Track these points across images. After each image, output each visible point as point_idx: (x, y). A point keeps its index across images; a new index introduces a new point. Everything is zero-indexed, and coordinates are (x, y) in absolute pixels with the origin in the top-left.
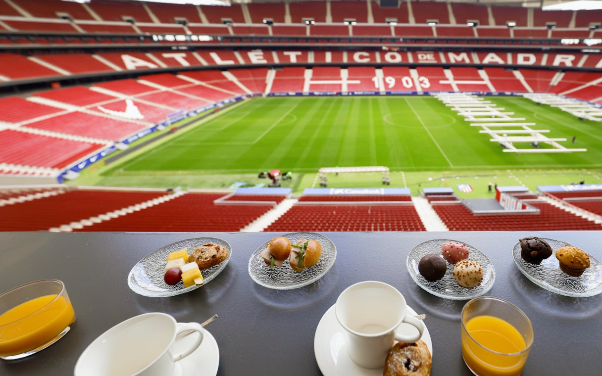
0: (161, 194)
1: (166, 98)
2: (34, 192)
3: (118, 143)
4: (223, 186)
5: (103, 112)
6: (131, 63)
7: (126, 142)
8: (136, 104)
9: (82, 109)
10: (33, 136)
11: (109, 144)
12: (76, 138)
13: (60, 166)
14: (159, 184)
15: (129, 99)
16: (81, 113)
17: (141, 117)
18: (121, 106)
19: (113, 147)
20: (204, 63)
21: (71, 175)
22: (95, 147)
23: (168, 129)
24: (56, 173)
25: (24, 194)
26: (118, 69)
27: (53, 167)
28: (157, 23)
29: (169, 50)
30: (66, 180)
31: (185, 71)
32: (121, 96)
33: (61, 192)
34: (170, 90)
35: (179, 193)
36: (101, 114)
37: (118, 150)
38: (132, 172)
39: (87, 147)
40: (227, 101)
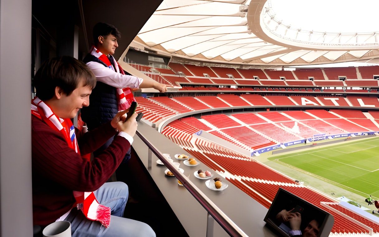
0: (291, 182)
1: (317, 125)
2: (242, 157)
3: (282, 144)
4: (333, 194)
5: (282, 126)
6: (305, 102)
7: (286, 145)
8: (299, 125)
9: (273, 123)
10: (252, 131)
11: (278, 143)
12: (266, 137)
13: (255, 148)
14: (293, 176)
15: (297, 121)
16: (273, 125)
17: (299, 133)
18: (291, 125)
19: (279, 146)
20: (351, 105)
21: (257, 154)
22: (272, 143)
23: (311, 143)
24: (252, 151)
25: (238, 156)
26: (297, 105)
27: (252, 148)
28: (327, 79)
29: (329, 95)
30: (255, 156)
31: (335, 109)
32: (293, 119)
33: (250, 160)
34: (321, 120)
35: (301, 185)
36: (280, 127)
37: (281, 148)
38: (282, 163)
39: (268, 142)
40: (360, 134)
